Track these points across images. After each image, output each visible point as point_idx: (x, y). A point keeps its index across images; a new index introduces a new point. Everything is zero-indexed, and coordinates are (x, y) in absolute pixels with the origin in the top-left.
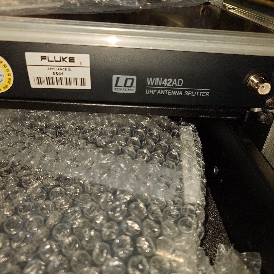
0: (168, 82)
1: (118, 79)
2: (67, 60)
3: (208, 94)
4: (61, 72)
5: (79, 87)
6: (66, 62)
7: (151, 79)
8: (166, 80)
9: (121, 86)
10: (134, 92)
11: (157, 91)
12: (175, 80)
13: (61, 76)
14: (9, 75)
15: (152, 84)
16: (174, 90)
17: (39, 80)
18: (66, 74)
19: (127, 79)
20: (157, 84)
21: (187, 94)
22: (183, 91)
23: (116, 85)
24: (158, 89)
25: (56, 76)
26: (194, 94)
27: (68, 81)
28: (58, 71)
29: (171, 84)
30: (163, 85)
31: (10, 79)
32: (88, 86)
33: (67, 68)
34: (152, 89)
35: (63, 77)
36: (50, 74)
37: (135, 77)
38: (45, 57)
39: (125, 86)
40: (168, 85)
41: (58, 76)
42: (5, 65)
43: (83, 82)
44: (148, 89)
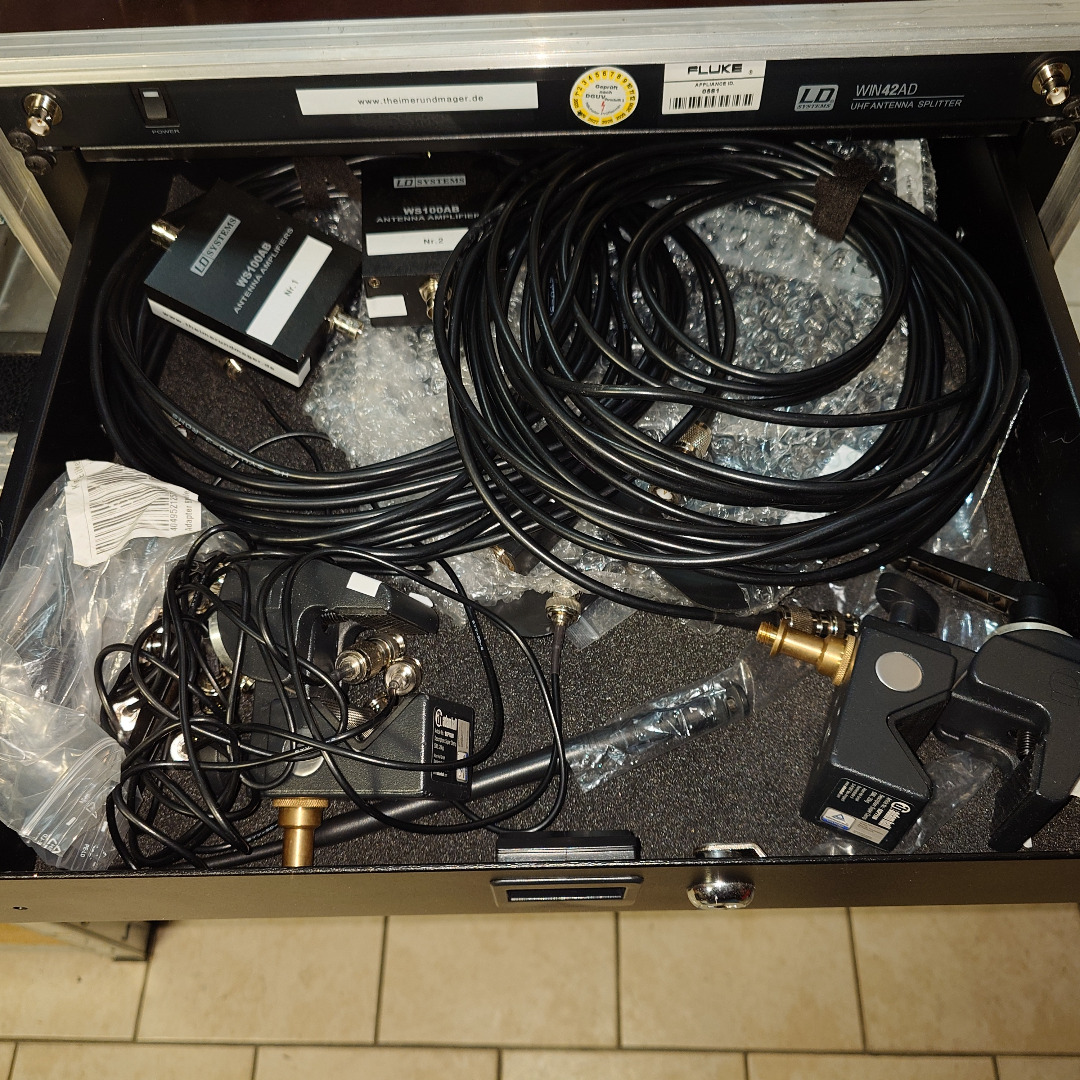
0: (891, 90)
2: (730, 69)
3: (959, 103)
4: (716, 88)
5: (741, 107)
6: (727, 72)
7: (863, 87)
8: (888, 86)
9: (811, 102)
10: (831, 107)
11: (870, 105)
12: (905, 85)
13: (715, 93)
14: (633, 98)
15: (864, 94)
16: (899, 101)
17: (678, 102)
18: (724, 91)
19: (822, 91)
20: (871, 93)
21: (921, 104)
22: (916, 102)
23: (803, 100)
24: (872, 102)
25: (706, 94)
26: (934, 104)
27: (725, 100)
28: (713, 87)
29: (897, 91)
30: (882, 95)
32: (755, 105)
33: (727, 81)
34: (861, 102)
35: (717, 95)
36: (697, 92)
37: (836, 88)
38: (696, 67)
39: (817, 100)
40: (891, 94)
41: (711, 95)
42: (630, 85)
43: (748, 99)
44: (855, 102)
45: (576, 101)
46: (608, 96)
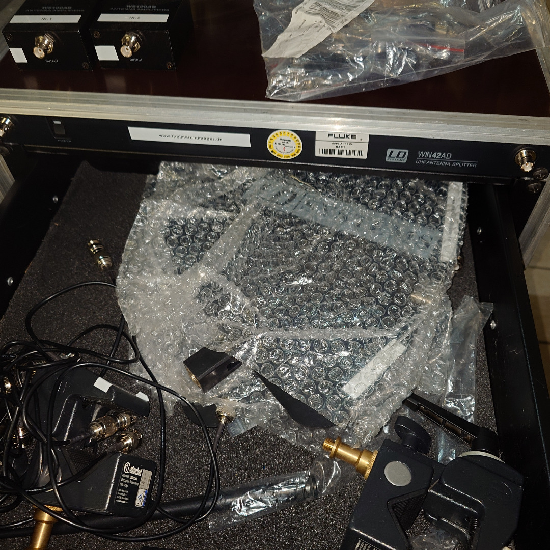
0: (437, 155)
1: (392, 152)
2: (350, 137)
3: (475, 165)
4: (343, 146)
5: (357, 157)
7: (422, 152)
8: (435, 154)
9: (394, 157)
10: (405, 161)
11: (426, 162)
12: (444, 154)
13: (343, 148)
14: (299, 147)
15: (423, 156)
16: (442, 161)
17: (323, 151)
18: (347, 147)
19: (400, 153)
20: (427, 156)
21: (454, 164)
22: (451, 163)
23: (390, 156)
25: (338, 148)
26: (461, 164)
27: (348, 152)
28: (341, 145)
29: (441, 156)
30: (432, 158)
31: (299, 150)
32: (365, 156)
33: (349, 143)
34: (422, 160)
35: (344, 150)
36: (333, 147)
37: (407, 151)
38: (332, 135)
39: (398, 157)
40: (437, 157)
41: (340, 149)
42: (297, 140)
43: (361, 153)
44: (418, 160)
45: (270, 146)
46: (286, 144)
